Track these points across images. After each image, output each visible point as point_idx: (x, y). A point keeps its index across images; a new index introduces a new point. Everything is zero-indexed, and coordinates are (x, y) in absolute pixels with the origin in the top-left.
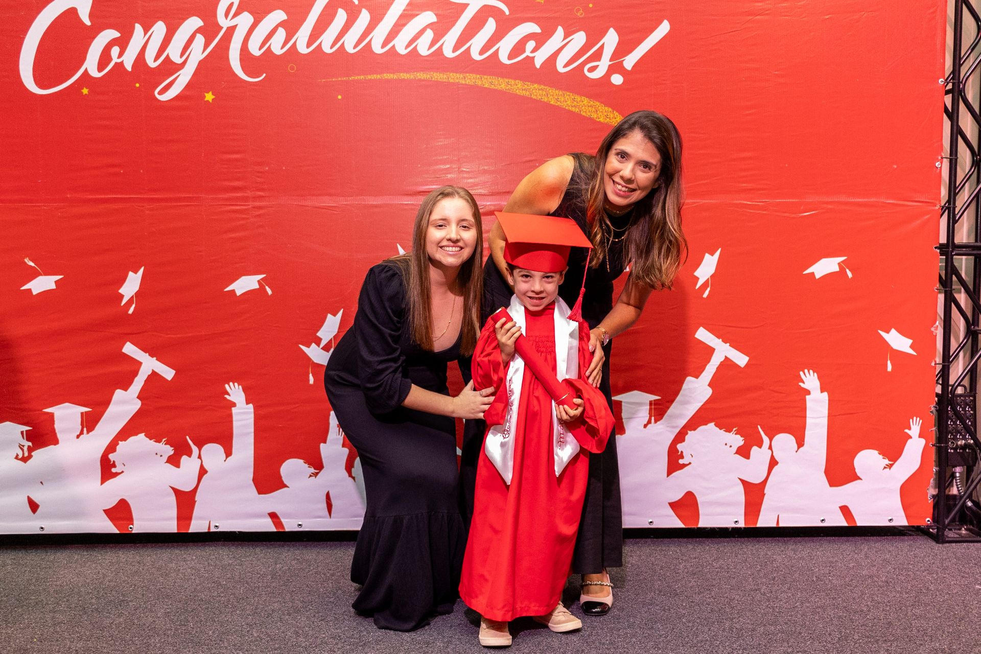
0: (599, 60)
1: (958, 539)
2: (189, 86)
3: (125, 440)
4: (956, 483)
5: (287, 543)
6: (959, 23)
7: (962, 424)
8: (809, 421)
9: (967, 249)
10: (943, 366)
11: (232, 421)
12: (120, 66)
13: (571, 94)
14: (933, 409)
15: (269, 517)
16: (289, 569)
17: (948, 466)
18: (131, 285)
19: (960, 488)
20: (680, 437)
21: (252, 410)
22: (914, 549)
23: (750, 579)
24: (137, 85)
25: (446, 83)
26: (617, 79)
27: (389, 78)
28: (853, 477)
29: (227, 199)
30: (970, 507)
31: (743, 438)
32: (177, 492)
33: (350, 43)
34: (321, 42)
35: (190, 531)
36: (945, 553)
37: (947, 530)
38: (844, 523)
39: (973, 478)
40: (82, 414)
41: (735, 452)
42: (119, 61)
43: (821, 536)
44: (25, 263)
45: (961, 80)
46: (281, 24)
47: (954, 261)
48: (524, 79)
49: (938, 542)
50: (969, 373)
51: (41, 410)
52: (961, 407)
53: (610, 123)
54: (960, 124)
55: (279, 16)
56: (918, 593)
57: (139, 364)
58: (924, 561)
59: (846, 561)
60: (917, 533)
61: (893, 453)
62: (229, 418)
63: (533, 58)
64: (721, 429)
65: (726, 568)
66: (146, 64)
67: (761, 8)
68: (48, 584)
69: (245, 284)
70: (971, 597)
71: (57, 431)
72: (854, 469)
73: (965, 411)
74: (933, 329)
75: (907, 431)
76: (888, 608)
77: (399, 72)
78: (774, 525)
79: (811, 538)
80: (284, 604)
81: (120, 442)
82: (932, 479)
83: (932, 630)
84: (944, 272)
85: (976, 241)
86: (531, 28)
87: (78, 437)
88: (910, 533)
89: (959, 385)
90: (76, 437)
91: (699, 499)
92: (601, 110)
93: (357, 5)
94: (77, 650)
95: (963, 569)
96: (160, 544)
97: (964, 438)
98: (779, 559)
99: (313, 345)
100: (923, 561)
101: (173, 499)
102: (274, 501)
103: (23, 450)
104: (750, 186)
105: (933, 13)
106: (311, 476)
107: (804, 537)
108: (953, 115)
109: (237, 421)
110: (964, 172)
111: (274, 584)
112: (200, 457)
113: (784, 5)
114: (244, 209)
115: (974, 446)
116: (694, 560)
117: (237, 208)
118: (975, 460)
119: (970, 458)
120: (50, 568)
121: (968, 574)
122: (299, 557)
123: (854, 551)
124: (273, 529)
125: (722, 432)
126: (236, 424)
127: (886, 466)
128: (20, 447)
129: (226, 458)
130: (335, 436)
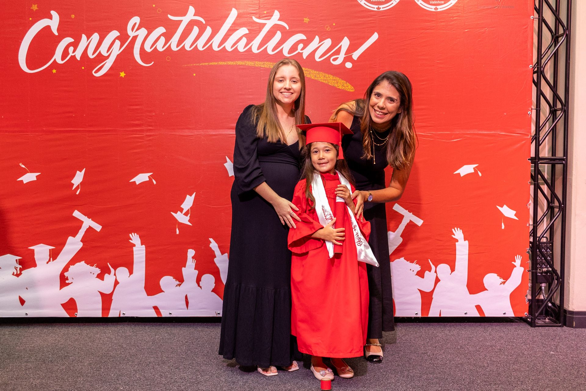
0: (339, 54)
1: (543, 325)
2: (111, 68)
3: (74, 265)
4: (542, 293)
5: (163, 324)
6: (540, 33)
7: (545, 259)
8: (457, 257)
9: (548, 161)
10: (534, 226)
11: (133, 255)
12: (73, 57)
13: (323, 73)
14: (528, 250)
15: (153, 309)
16: (163, 338)
17: (537, 283)
18: (78, 178)
19: (545, 296)
21: (144, 249)
22: (517, 330)
24: (83, 68)
25: (253, 67)
26: (349, 65)
27: (222, 64)
29: (132, 131)
30: (549, 307)
31: (420, 266)
32: (102, 294)
33: (200, 45)
34: (184, 44)
35: (109, 316)
36: (535, 333)
37: (537, 319)
38: (478, 315)
39: (552, 289)
40: (50, 250)
41: (415, 274)
42: (73, 54)
43: (465, 322)
44: (20, 166)
45: (542, 66)
46: (163, 35)
47: (539, 167)
49: (532, 326)
50: (549, 229)
51: (27, 248)
52: (544, 249)
53: (345, 90)
54: (541, 89)
57: (82, 222)
59: (478, 337)
60: (520, 321)
61: (505, 275)
63: (302, 53)
64: (407, 261)
65: (409, 340)
66: (88, 56)
67: (429, 25)
68: (27, 346)
69: (141, 178)
70: (547, 359)
71: (36, 260)
72: (484, 284)
73: (547, 252)
74: (527, 205)
75: (513, 263)
77: (228, 61)
78: (438, 316)
79: (459, 324)
81: (71, 266)
82: (528, 290)
84: (534, 173)
85: (552, 156)
86: (301, 36)
87: (47, 263)
88: (517, 321)
89: (543, 237)
91: (395, 301)
92: (340, 82)
93: (204, 24)
95: (545, 342)
96: (93, 324)
97: (546, 267)
98: (440, 335)
99: (179, 212)
100: (522, 337)
101: (100, 298)
102: (155, 300)
103: (17, 270)
104: (424, 124)
105: (526, 28)
106: (177, 286)
107: (456, 323)
108: (537, 84)
109: (136, 255)
110: (545, 116)
112: (115, 275)
113: (442, 24)
114: (141, 137)
115: (552, 271)
116: (392, 336)
117: (137, 136)
118: (553, 279)
119: (550, 279)
120: (29, 337)
121: (547, 345)
122: (169, 332)
123: (483, 331)
124: (155, 315)
125: (408, 262)
126: (135, 256)
127: (502, 283)
128: (15, 268)
129: (130, 276)
130: (191, 263)
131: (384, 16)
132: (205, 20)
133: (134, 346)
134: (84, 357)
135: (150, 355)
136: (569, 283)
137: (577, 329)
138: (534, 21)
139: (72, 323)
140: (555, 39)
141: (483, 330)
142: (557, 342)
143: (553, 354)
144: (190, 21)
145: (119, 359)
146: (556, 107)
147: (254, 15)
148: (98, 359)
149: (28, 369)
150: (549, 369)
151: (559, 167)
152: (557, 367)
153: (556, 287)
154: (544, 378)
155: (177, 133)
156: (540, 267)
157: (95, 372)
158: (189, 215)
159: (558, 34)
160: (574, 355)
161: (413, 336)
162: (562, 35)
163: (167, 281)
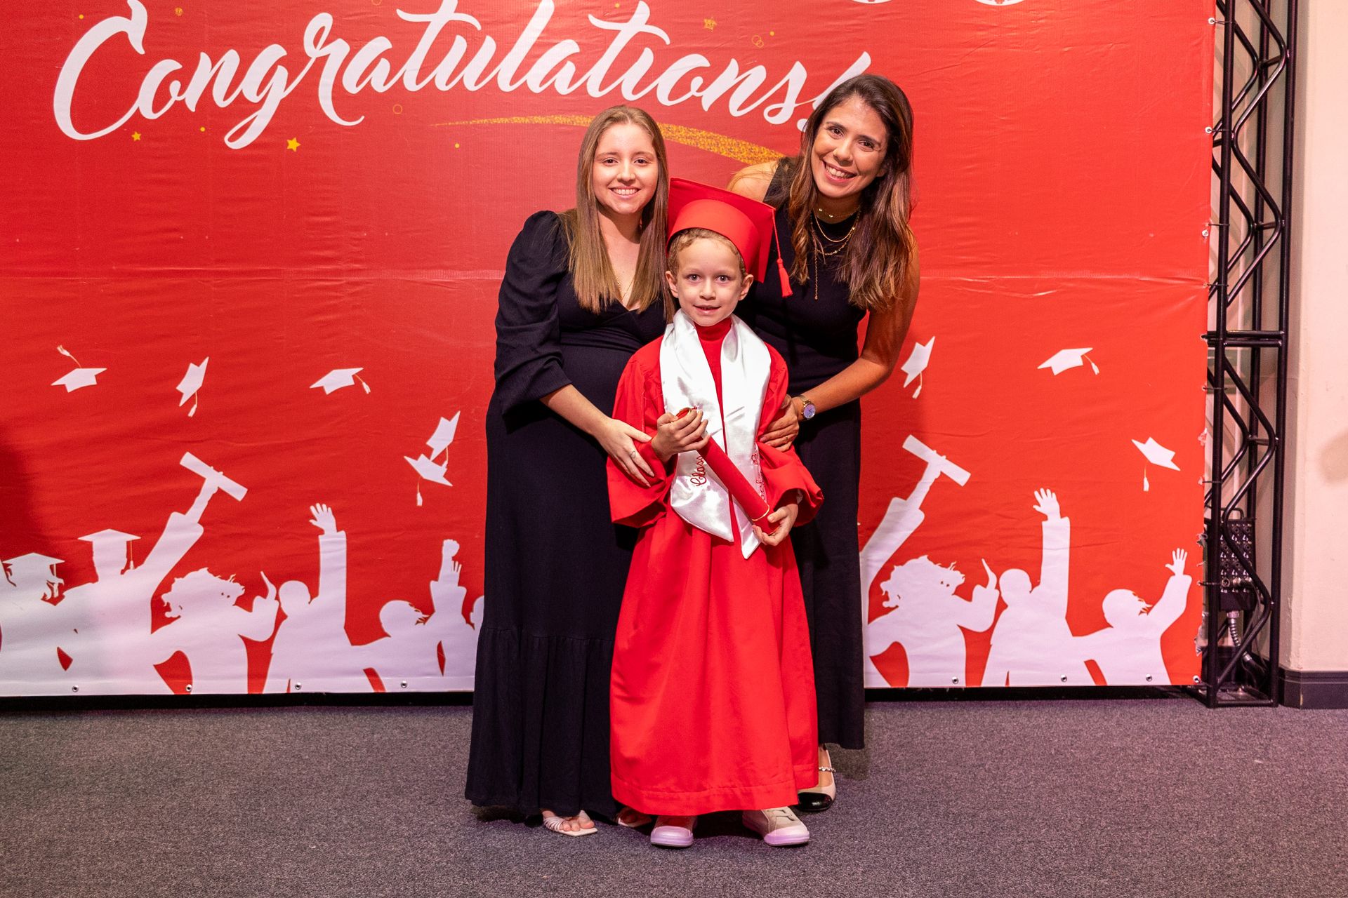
0: (782, 101)
1: (1233, 702)
2: (268, 130)
3: (183, 576)
4: (1231, 631)
5: (388, 707)
6: (1230, 58)
7: (1238, 558)
8: (1045, 553)
9: (1243, 339)
10: (1214, 486)
11: (318, 553)
12: (181, 105)
13: (748, 143)
14: (1201, 538)
15: (365, 674)
16: (390, 739)
17: (1220, 610)
18: (192, 381)
19: (1236, 639)
20: (885, 573)
21: (344, 539)
22: (1178, 715)
23: (973, 752)
24: (203, 129)
27: (520, 122)
28: (1101, 623)
29: (317, 273)
30: (1248, 662)
31: (963, 575)
32: (248, 642)
33: (470, 78)
34: (434, 77)
35: (266, 691)
36: (1216, 720)
37: (1219, 690)
38: (1090, 682)
39: (1252, 625)
40: (128, 543)
41: (953, 593)
42: (180, 98)
43: (1061, 699)
44: (58, 352)
45: (1233, 128)
46: (385, 54)
47: (1226, 353)
48: (689, 124)
49: (1208, 706)
50: (1246, 493)
51: (76, 539)
52: (1236, 536)
54: (1231, 182)
55: (381, 44)
56: (1182, 769)
57: (201, 480)
58: (1191, 730)
59: (1093, 730)
60: (1183, 695)
61: (1151, 594)
62: (315, 550)
63: (700, 98)
64: (935, 563)
65: (942, 738)
66: (214, 103)
67: (984, 38)
68: (82, 759)
69: (337, 380)
70: (1248, 773)
71: (96, 565)
72: (1103, 614)
73: (1242, 541)
74: (1200, 438)
75: (1168, 566)
76: (1144, 788)
77: (532, 115)
78: (1003, 685)
79: (1048, 701)
80: (382, 784)
81: (176, 579)
82: (1201, 627)
83: (1199, 815)
84: (1213, 367)
85: (1254, 328)
86: (697, 61)
87: (123, 572)
88: (1174, 694)
89: (1233, 508)
90: (120, 572)
91: (908, 652)
93: (479, 31)
94: (117, 842)
95: (1239, 740)
96: (226, 709)
97: (1240, 575)
98: (1009, 727)
99: (422, 457)
100: (1189, 729)
101: (243, 652)
102: (371, 654)
103: (52, 589)
104: (971, 259)
105: (1196, 45)
106: (418, 622)
107: (1041, 699)
108: (1223, 172)
109: (325, 552)
110: (1239, 242)
111: (370, 759)
112: (277, 598)
113: (1012, 34)
114: (337, 285)
115: (1253, 585)
116: (902, 729)
117: (327, 283)
118: (1254, 603)
119: (1248, 601)
120: (85, 739)
121: (1245, 745)
122: (402, 725)
123: (1103, 718)
124: (369, 689)
125: (937, 567)
126: (323, 557)
127: (1143, 611)
128: (49, 586)
129: (311, 600)
130: (449, 571)
131: (883, 15)
132: (480, 22)
133: (327, 756)
134: (218, 782)
135: (365, 775)
136: (1289, 610)
137: (1309, 711)
138: (1216, 30)
139: (178, 708)
140: (1261, 68)
141: (1103, 714)
142: (1266, 738)
143: (1259, 764)
144: (446, 25)
145: (297, 785)
146: (1262, 221)
147: (592, 10)
148: (250, 785)
149: (94, 808)
150: (1255, 796)
151: (1268, 354)
152: (1270, 790)
153: (1261, 619)
154: (1245, 814)
155: (419, 278)
156: (1227, 576)
157: (247, 812)
158: (446, 463)
159: (1267, 57)
160: (1305, 766)
161: (949, 729)
162: (1276, 61)
163: (395, 613)
